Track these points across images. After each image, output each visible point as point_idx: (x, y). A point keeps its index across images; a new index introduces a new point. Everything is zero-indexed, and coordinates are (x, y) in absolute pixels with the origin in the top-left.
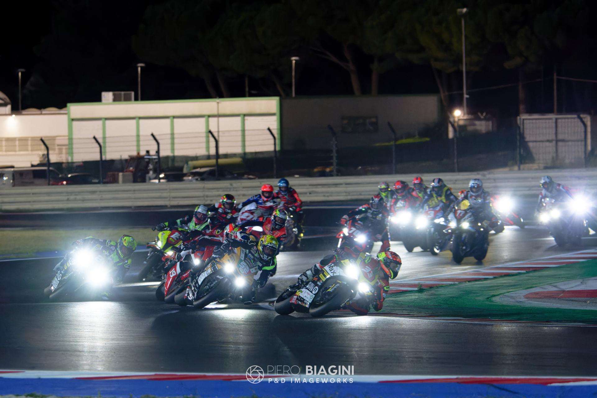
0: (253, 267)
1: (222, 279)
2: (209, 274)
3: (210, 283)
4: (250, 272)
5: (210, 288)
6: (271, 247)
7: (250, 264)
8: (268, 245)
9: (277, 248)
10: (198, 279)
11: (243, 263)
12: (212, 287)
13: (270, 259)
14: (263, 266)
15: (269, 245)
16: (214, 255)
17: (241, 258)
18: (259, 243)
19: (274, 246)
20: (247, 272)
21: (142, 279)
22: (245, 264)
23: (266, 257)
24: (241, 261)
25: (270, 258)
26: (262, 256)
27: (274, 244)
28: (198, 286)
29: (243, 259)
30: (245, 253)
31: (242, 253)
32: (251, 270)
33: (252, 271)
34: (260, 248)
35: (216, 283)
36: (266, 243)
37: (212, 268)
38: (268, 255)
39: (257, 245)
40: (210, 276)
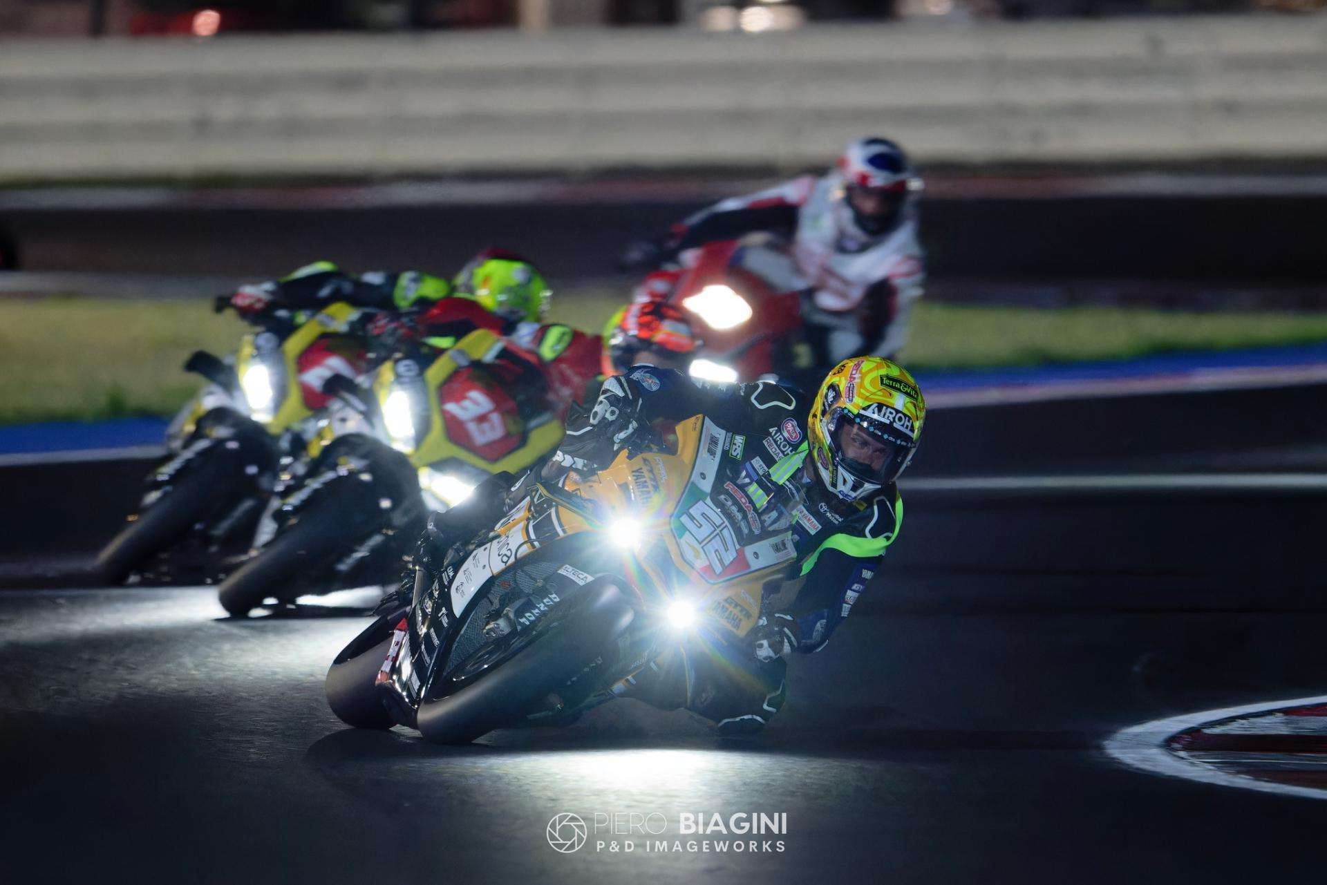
0: (765, 534)
1: (587, 585)
2: (512, 560)
3: (518, 604)
4: (741, 560)
5: (514, 633)
6: (881, 425)
7: (745, 517)
8: (863, 418)
9: (915, 435)
10: (451, 581)
11: (706, 508)
12: (526, 629)
13: (869, 499)
14: (829, 530)
15: (868, 413)
16: (565, 453)
17: (695, 477)
18: (818, 406)
19: (897, 425)
20: (727, 562)
21: (126, 577)
22: (716, 516)
23: (850, 479)
24: (694, 495)
25: (868, 487)
26: (826, 475)
27: (898, 411)
28: (445, 621)
29: (707, 486)
30: (725, 453)
31: (704, 453)
32: (749, 551)
33: (756, 555)
34: (822, 428)
35: (553, 608)
36: (854, 406)
37: (531, 523)
38: (862, 472)
39: (801, 416)
40: (520, 564)
